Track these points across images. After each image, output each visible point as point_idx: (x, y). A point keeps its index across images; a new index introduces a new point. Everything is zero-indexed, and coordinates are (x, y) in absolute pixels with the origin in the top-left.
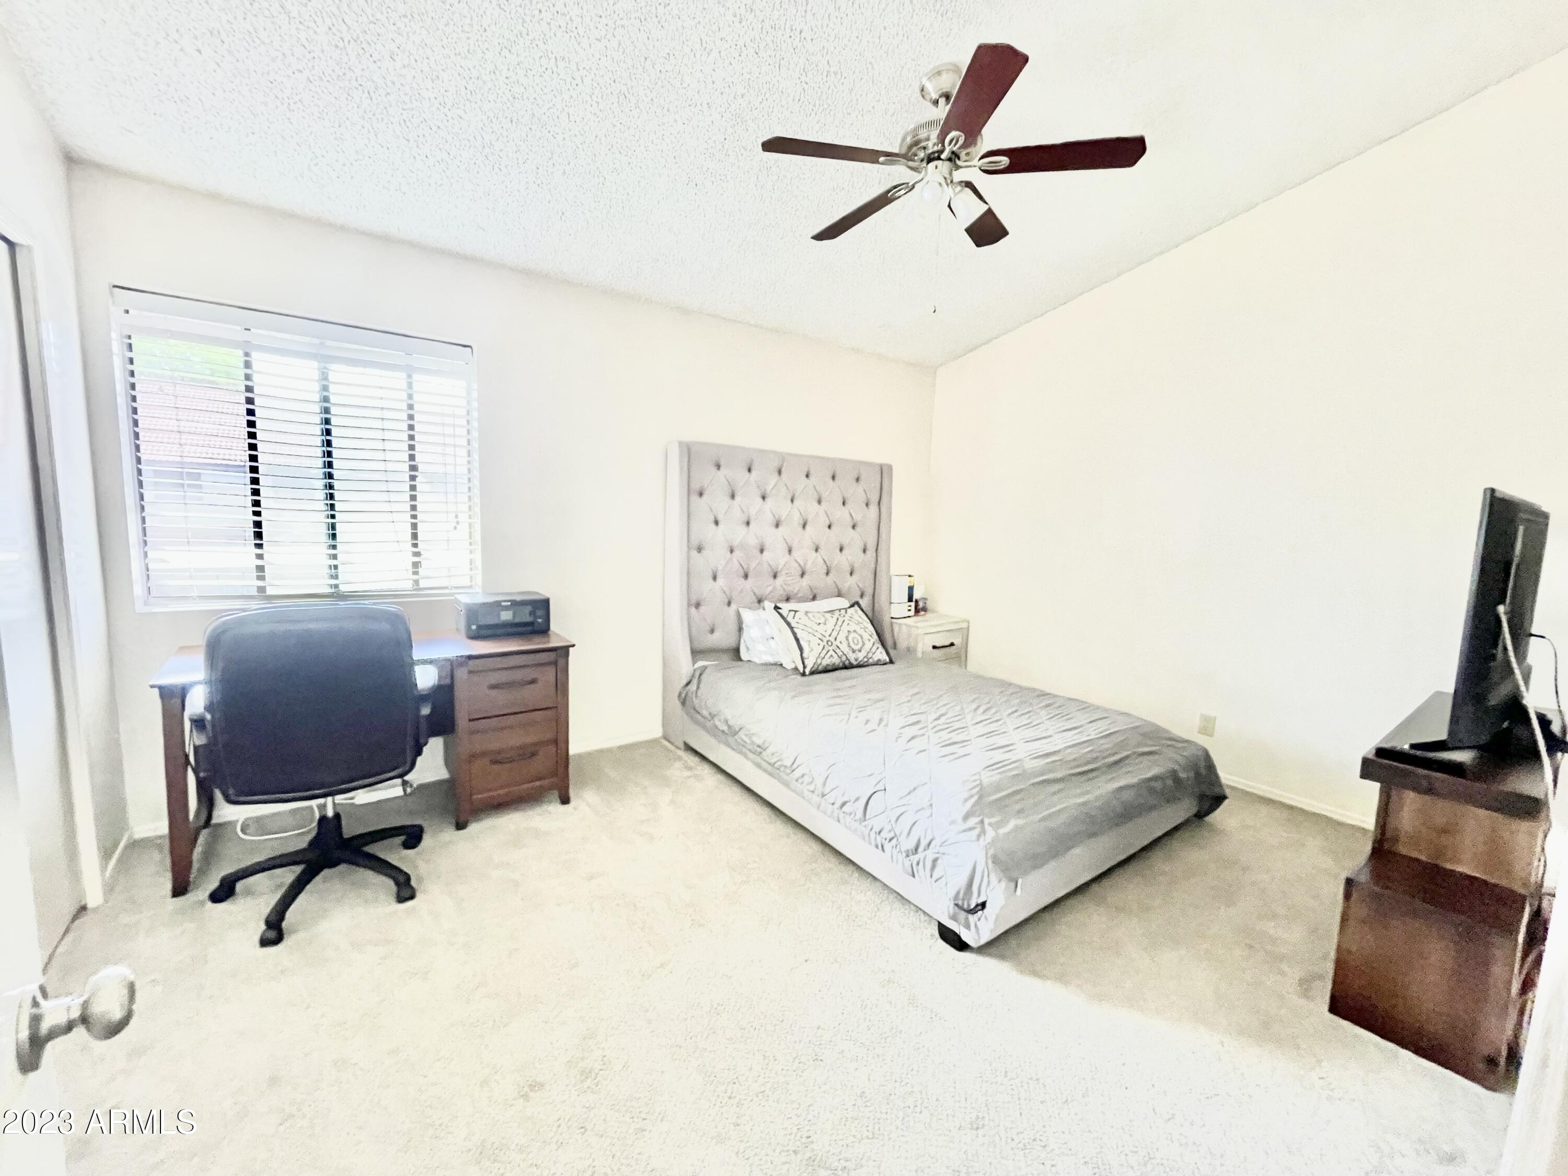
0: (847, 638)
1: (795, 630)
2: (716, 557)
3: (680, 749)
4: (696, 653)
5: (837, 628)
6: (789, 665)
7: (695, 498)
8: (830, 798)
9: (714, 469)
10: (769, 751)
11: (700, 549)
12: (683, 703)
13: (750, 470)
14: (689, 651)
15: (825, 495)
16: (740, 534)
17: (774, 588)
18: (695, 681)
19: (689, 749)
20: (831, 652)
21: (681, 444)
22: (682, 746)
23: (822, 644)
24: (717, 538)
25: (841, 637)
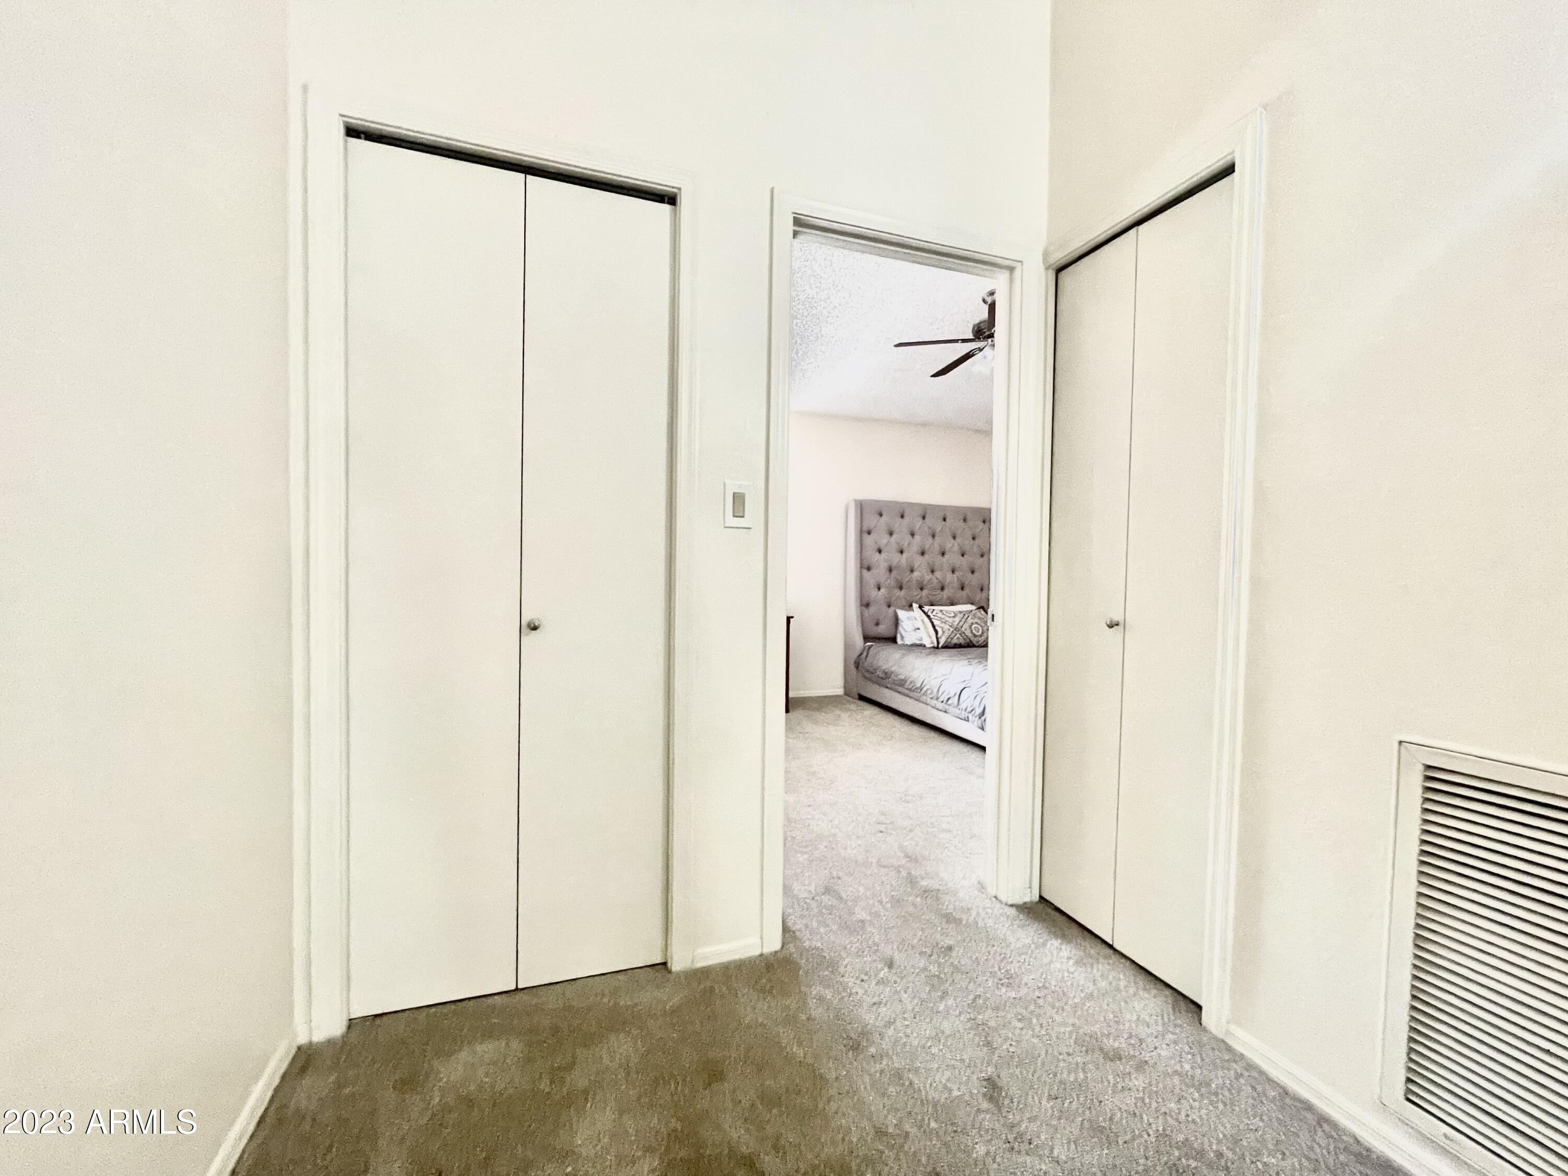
0: (970, 627)
1: (933, 620)
2: (879, 573)
3: (855, 699)
4: (866, 638)
5: (963, 620)
6: (928, 645)
7: (865, 536)
8: (941, 699)
9: (878, 517)
10: (908, 682)
11: (869, 569)
12: (857, 668)
13: (902, 517)
14: (862, 638)
15: (958, 533)
16: (896, 559)
17: (921, 597)
18: (865, 654)
19: (862, 698)
20: (958, 635)
21: (856, 501)
22: (857, 697)
23: (952, 630)
24: (880, 562)
25: (966, 626)
